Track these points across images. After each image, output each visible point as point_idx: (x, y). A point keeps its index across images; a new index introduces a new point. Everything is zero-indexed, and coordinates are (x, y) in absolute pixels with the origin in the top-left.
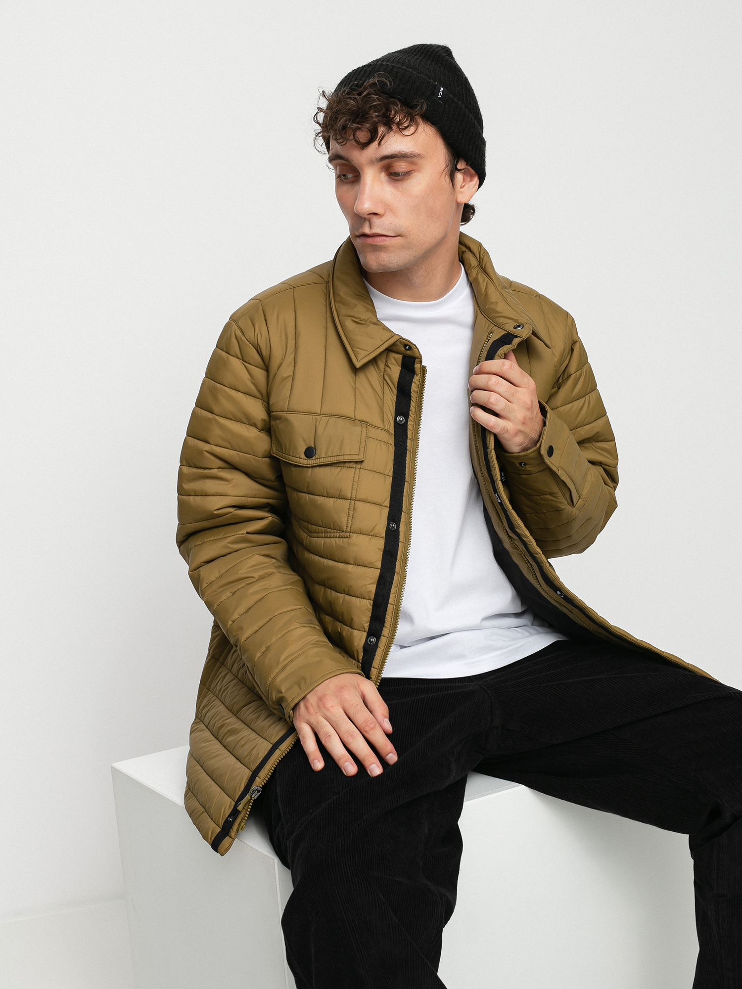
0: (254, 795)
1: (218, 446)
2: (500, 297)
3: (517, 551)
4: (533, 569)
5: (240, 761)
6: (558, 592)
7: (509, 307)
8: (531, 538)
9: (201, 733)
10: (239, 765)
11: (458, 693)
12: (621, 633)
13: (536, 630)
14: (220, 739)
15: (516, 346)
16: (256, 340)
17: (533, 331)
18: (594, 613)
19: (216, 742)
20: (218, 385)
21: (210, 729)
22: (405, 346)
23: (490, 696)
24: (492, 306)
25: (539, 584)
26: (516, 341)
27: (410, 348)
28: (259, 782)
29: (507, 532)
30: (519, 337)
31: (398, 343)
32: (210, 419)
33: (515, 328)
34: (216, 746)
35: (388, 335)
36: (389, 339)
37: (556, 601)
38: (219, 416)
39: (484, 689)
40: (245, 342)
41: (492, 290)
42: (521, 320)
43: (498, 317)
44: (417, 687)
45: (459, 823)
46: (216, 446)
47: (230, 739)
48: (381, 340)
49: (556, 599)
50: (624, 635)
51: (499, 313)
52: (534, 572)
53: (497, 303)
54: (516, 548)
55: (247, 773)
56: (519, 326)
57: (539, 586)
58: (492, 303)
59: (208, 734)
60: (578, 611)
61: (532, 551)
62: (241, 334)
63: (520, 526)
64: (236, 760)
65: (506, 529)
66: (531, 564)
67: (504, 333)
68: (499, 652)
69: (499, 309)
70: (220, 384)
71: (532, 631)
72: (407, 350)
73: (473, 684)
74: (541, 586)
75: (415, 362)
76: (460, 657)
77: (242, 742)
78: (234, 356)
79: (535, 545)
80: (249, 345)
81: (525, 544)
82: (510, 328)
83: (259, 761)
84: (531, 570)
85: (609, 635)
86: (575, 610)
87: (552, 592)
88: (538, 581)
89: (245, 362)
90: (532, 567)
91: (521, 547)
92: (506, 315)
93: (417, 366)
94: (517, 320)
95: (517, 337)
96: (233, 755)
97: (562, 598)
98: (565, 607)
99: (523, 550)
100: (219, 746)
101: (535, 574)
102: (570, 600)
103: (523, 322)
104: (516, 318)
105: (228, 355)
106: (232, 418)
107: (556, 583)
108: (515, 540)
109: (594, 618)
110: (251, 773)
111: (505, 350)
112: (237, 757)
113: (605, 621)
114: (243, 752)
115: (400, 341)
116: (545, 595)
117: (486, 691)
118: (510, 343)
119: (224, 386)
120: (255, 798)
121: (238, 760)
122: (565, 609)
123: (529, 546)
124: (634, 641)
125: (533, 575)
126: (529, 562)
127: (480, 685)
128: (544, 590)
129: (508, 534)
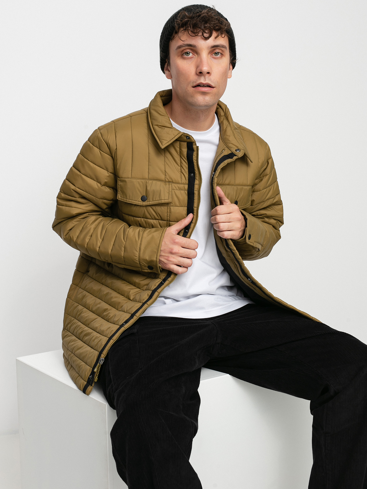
0: (101, 362)
1: (79, 189)
2: (232, 133)
3: (229, 258)
4: (237, 267)
5: (93, 349)
6: (249, 279)
7: (235, 139)
8: (237, 251)
9: (70, 337)
10: (93, 350)
11: (201, 325)
12: (280, 301)
13: (239, 298)
14: (81, 339)
15: (234, 160)
16: (108, 140)
17: (245, 153)
18: (266, 290)
19: (79, 341)
20: (86, 159)
21: (75, 335)
22: (187, 137)
23: (217, 328)
24: (227, 137)
25: (240, 274)
26: (235, 158)
27: (189, 138)
28: (103, 356)
29: (225, 248)
30: (237, 156)
31: (183, 136)
32: (78, 175)
33: (236, 151)
34: (80, 343)
35: (178, 132)
36: (178, 134)
37: (248, 283)
38: (83, 174)
39: (214, 324)
40: (102, 140)
41: (229, 129)
42: (240, 147)
43: (229, 143)
44: (180, 322)
45: (198, 390)
46: (79, 188)
47: (87, 338)
48: (174, 135)
49: (248, 282)
50: (281, 302)
51: (229, 141)
52: (238, 268)
53: (230, 136)
54: (229, 256)
55: (97, 353)
56: (238, 150)
57: (239, 275)
58: (228, 136)
59: (74, 338)
60: (258, 289)
61: (237, 257)
62: (101, 136)
63: (231, 245)
64: (91, 348)
65: (225, 247)
66: (236, 264)
67: (230, 152)
68: (221, 307)
69: (230, 140)
70: (87, 159)
71: (236, 298)
72: (188, 139)
73: (208, 321)
74: (240, 276)
75: (192, 145)
76: (202, 308)
77: (93, 338)
78: (96, 147)
79: (239, 255)
80: (104, 142)
81: (233, 254)
82: (234, 151)
83: (102, 347)
84: (236, 268)
85: (273, 301)
86: (257, 288)
87: (246, 279)
88: (239, 273)
89: (101, 150)
90: (236, 266)
91: (232, 255)
92: (233, 143)
93: (194, 147)
94: (238, 147)
95: (236, 156)
96: (89, 346)
97: (251, 282)
98: (253, 287)
99: (233, 257)
100: (82, 342)
101: (238, 270)
102: (254, 283)
103: (240, 148)
104: (238, 146)
105: (93, 146)
106: (90, 177)
107: (248, 274)
108: (229, 252)
109: (266, 293)
110: (99, 353)
111: (229, 161)
112: (91, 346)
113: (271, 295)
114: (93, 344)
115: (184, 135)
116: (242, 280)
117: (215, 325)
118: (232, 158)
119: (88, 160)
120: (102, 364)
121: (92, 348)
122: (252, 287)
123: (235, 255)
124: (286, 305)
125: (237, 270)
126: (235, 263)
127: (212, 322)
128: (242, 278)
129: (225, 249)
